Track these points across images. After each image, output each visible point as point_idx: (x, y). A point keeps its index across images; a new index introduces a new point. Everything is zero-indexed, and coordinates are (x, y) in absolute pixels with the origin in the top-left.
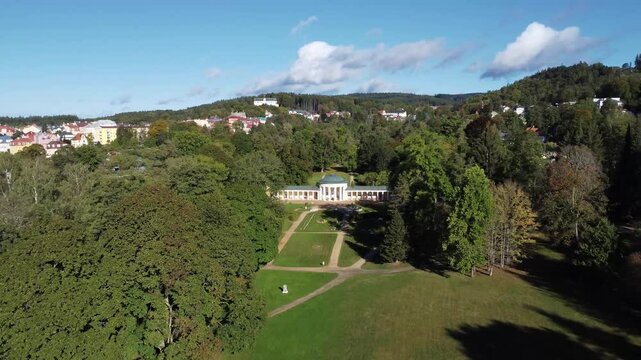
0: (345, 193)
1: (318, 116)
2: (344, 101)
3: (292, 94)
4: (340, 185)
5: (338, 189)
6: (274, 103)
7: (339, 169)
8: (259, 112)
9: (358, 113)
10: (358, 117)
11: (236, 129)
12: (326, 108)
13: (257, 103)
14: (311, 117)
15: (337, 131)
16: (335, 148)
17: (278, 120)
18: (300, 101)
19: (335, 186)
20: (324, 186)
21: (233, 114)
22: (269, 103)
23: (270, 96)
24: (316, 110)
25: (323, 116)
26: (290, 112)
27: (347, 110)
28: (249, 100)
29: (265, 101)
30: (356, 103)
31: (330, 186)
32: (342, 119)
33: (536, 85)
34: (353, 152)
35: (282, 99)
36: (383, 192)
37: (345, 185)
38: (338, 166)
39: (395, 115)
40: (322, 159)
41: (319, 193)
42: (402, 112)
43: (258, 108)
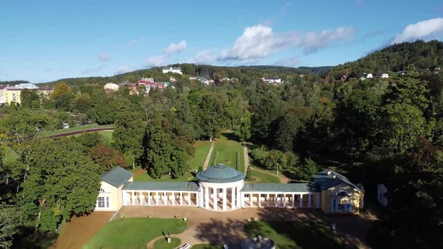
0: (241, 195)
1: (212, 81)
2: (233, 70)
3: (193, 65)
4: (232, 185)
5: (229, 191)
6: (179, 71)
7: (231, 137)
8: (165, 78)
9: (245, 79)
10: (245, 82)
11: (140, 91)
12: (220, 76)
13: (165, 71)
14: (207, 82)
15: (228, 94)
16: (225, 113)
17: (178, 85)
18: (199, 70)
19: (225, 186)
20: (207, 185)
21: (143, 79)
22: (174, 71)
23: (175, 66)
24: (212, 77)
25: (217, 81)
26: (191, 78)
27: (235, 77)
28: (159, 69)
29: (171, 70)
30: (242, 72)
31: (215, 186)
32: (232, 83)
33: (388, 57)
34: (246, 118)
35: (185, 68)
36: (302, 194)
37: (240, 184)
38: (229, 131)
39: (272, 81)
40: (210, 127)
41: (199, 195)
42: (278, 79)
43: (164, 75)
